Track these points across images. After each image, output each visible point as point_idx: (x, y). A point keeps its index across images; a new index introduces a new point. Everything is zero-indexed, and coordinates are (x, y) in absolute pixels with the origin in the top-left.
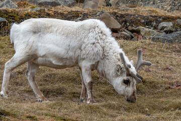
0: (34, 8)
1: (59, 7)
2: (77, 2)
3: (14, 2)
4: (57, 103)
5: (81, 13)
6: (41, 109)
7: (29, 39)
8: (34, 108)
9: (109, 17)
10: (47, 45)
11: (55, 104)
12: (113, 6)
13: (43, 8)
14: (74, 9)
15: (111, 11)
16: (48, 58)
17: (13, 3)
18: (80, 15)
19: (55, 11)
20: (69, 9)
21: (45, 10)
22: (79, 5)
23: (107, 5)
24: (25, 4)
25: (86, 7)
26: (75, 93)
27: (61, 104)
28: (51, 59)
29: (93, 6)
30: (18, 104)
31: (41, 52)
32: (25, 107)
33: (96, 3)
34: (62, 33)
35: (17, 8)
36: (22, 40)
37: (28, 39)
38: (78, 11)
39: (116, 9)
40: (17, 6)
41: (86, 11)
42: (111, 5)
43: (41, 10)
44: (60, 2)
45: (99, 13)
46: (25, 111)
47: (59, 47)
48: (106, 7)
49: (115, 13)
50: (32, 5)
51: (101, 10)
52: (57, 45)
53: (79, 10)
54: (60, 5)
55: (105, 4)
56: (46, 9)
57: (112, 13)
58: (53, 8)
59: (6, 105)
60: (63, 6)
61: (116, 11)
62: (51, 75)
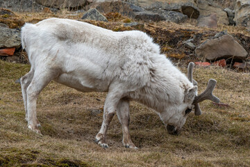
0: (129, 22)
1: (164, 22)
2: (189, 17)
3: (101, 12)
4: (153, 155)
5: (194, 33)
6: (131, 162)
7: (52, 47)
8: (121, 160)
9: (232, 40)
10: (77, 58)
11: (150, 157)
12: (238, 26)
13: (141, 22)
14: (184, 26)
15: (235, 32)
16: (76, 76)
17: (100, 14)
18: (192, 35)
19: (157, 29)
20: (177, 26)
21: (143, 25)
22: (192, 21)
23: (230, 24)
24: (117, 16)
25: (201, 25)
26: (178, 142)
27: (159, 157)
28: (80, 79)
29: (211, 25)
30: (99, 153)
31: (69, 67)
32: (109, 158)
33: (215, 20)
34: (100, 44)
35: (105, 21)
36: (41, 48)
37: (50, 47)
38: (189, 30)
39: (243, 29)
40: (105, 18)
41: (200, 31)
42: (235, 24)
43: (138, 25)
44: (165, 16)
45: (218, 34)
46: (108, 163)
47: (95, 63)
48: (228, 27)
49: (241, 35)
50: (127, 18)
51: (221, 31)
52: (92, 60)
53: (191, 29)
54: (165, 20)
55: (227, 22)
56: (145, 25)
57: (236, 36)
58: (155, 23)
59: (83, 153)
60: (169, 22)
61: (242, 33)
62: (147, 116)
